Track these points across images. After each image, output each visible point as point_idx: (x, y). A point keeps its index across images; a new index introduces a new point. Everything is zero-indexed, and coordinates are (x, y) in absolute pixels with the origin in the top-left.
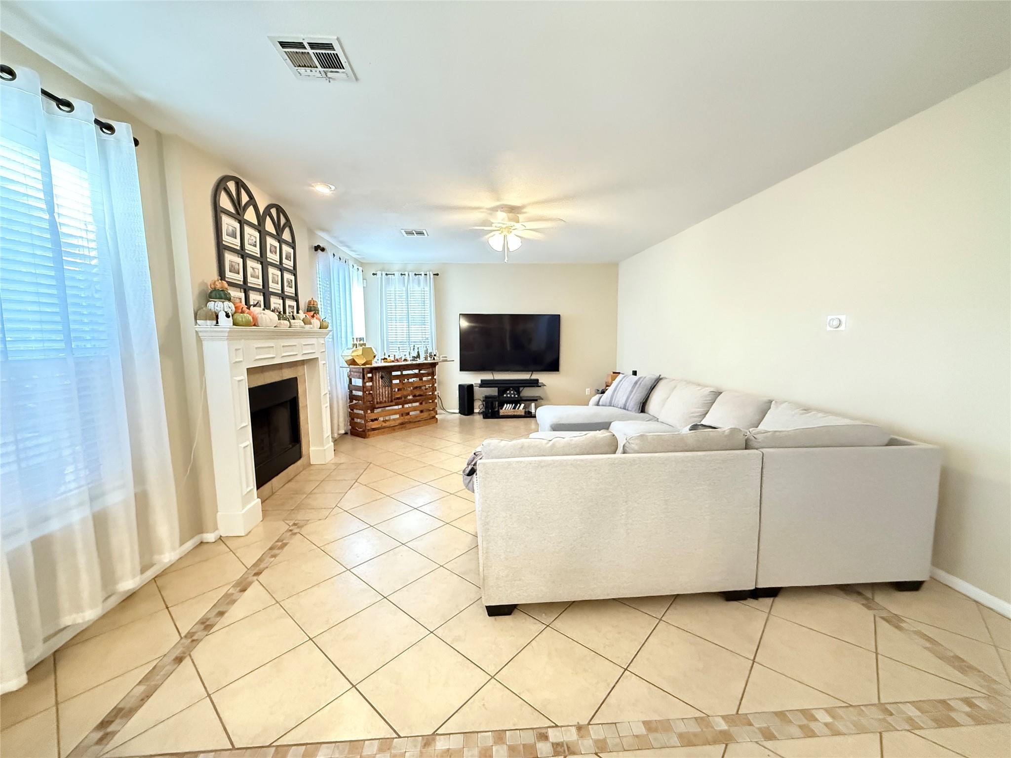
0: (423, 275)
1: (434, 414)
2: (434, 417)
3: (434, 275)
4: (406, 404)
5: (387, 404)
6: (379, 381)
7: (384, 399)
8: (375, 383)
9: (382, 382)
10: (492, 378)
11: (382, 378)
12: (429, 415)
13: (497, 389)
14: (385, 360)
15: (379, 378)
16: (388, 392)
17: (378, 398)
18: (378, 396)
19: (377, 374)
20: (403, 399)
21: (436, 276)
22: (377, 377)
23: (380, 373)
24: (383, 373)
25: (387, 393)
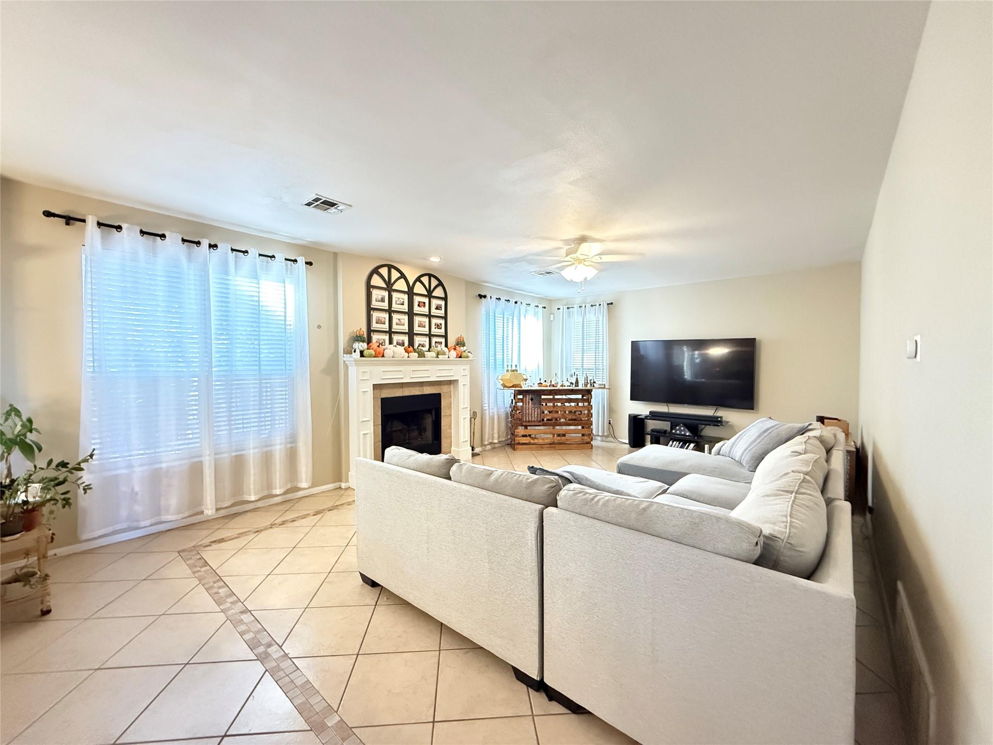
0: (598, 305)
1: (589, 440)
2: (589, 443)
3: (608, 304)
4: (557, 426)
5: (536, 424)
6: (529, 402)
7: (533, 419)
8: (525, 404)
9: (532, 403)
10: (667, 411)
11: (532, 400)
12: (582, 440)
13: (669, 423)
14: (540, 385)
15: (529, 399)
16: (538, 413)
17: (527, 417)
18: (527, 415)
19: (527, 396)
20: (554, 421)
21: (611, 305)
22: (528, 398)
23: (530, 395)
24: (533, 396)
25: (536, 413)
